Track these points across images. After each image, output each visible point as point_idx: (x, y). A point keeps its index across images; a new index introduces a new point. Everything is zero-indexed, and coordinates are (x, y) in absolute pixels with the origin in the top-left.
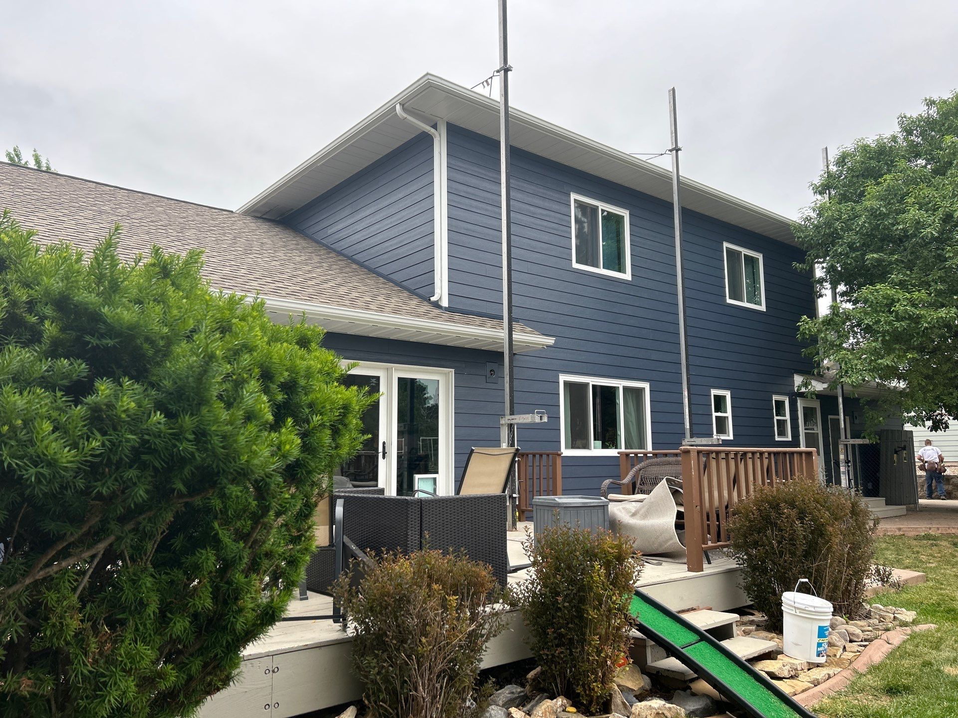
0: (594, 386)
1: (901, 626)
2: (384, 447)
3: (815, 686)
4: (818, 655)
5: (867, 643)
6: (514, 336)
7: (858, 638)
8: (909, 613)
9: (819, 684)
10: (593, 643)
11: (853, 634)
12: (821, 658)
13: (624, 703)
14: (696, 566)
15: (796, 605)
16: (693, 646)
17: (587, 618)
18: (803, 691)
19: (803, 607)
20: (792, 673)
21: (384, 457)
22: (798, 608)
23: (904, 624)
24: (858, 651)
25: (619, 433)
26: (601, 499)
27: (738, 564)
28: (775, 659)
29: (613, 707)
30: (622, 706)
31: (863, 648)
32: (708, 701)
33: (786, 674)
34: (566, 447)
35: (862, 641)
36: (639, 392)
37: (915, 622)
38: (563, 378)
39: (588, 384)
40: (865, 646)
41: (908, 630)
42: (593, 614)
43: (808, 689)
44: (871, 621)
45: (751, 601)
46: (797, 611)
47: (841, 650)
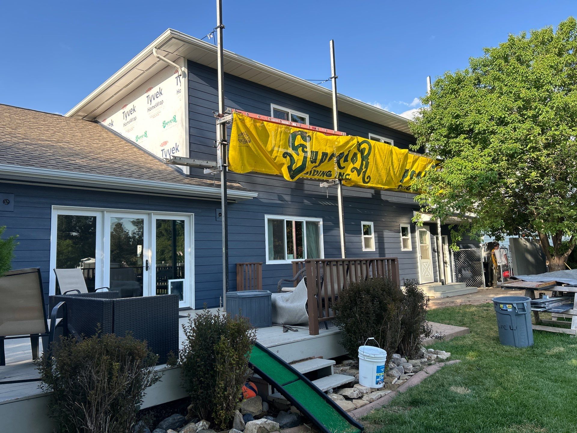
0: (287, 221)
1: (439, 362)
2: (147, 264)
3: (371, 402)
4: (377, 383)
5: (413, 374)
6: (227, 192)
7: (410, 371)
8: (446, 354)
9: (373, 401)
10: (220, 386)
11: (407, 369)
12: (378, 385)
13: (241, 422)
14: (314, 332)
15: (365, 354)
16: (292, 383)
17: (216, 371)
18: (361, 406)
19: (368, 355)
20: (359, 395)
21: (147, 270)
22: (365, 356)
23: (442, 361)
24: (406, 379)
25: (303, 249)
26: (267, 292)
27: (340, 329)
28: (352, 387)
29: (234, 425)
30: (240, 424)
31: (410, 377)
32: (295, 417)
33: (355, 396)
34: (270, 259)
35: (412, 373)
36: (316, 224)
37: (448, 359)
38: (267, 217)
39: (284, 220)
40: (411, 376)
41: (443, 364)
42: (219, 367)
43: (366, 404)
44: (423, 360)
45: (347, 351)
46: (365, 357)
47: (396, 379)
